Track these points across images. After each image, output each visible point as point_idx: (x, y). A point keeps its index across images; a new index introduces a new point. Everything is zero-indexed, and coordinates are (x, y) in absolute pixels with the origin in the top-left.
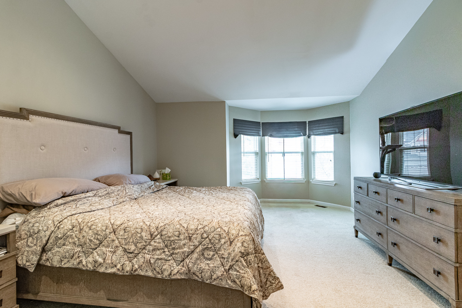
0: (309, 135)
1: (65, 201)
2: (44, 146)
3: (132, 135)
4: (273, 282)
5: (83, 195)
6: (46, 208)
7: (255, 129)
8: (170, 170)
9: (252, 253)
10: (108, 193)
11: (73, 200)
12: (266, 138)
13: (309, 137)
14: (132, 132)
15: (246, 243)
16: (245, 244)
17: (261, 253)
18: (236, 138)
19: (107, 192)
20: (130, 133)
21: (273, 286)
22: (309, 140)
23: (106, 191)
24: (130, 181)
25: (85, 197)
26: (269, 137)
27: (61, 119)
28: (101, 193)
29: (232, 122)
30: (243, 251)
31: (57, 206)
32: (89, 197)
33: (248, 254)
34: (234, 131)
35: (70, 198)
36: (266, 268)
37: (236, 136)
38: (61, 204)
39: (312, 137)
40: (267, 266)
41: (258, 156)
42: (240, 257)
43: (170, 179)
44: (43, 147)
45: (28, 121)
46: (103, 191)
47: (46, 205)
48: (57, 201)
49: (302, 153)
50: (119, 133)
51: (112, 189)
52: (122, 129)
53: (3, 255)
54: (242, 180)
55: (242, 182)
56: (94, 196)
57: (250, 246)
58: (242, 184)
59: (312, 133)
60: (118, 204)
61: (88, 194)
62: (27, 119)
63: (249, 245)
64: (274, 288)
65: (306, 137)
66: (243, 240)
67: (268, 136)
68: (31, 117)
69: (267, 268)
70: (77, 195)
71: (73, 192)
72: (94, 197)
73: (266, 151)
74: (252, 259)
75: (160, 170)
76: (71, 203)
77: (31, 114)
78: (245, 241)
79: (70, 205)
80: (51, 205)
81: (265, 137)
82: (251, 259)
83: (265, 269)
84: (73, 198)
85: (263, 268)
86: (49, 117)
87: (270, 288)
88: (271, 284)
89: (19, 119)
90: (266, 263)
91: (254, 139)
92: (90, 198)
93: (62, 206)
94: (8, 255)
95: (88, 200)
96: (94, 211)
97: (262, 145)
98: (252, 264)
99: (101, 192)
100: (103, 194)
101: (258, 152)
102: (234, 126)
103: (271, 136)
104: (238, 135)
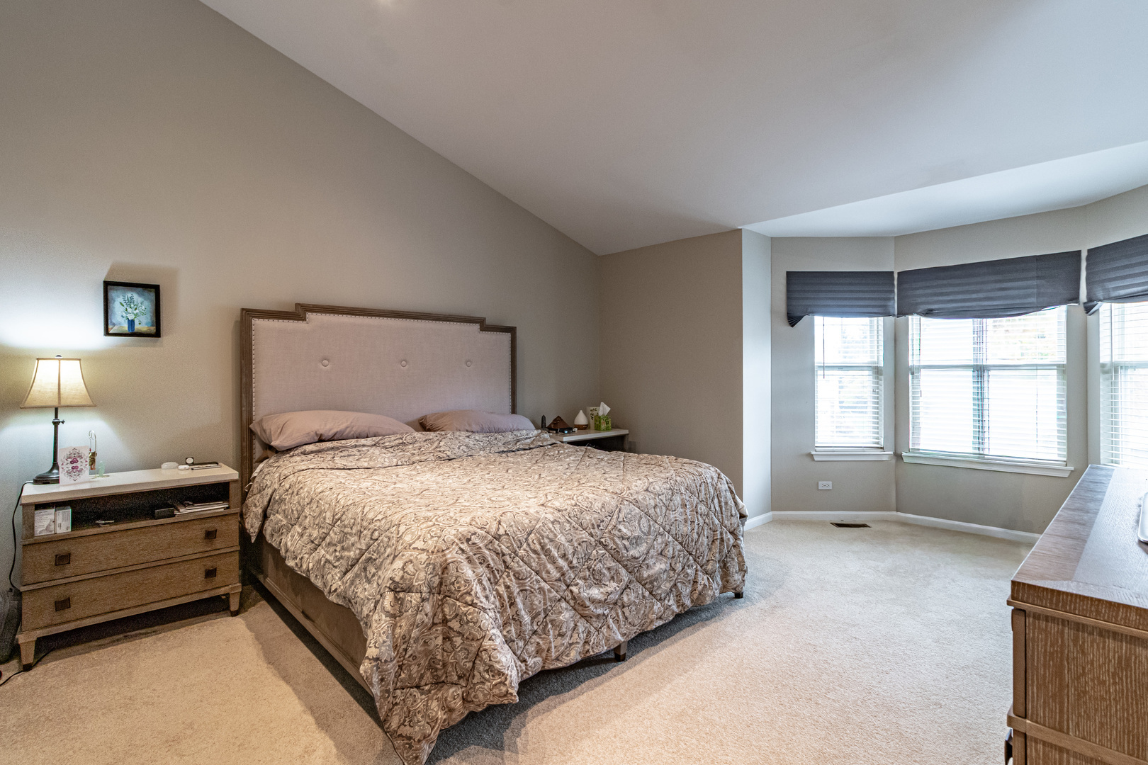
0: (1090, 299)
1: (317, 448)
2: (328, 360)
3: (515, 333)
4: (487, 676)
5: (353, 442)
6: (288, 455)
7: (866, 295)
8: (608, 409)
9: (417, 589)
10: (403, 444)
11: (333, 448)
12: (913, 320)
13: (1088, 309)
14: (516, 328)
15: (413, 566)
16: (410, 568)
17: (463, 601)
18: (792, 326)
19: (401, 441)
20: (511, 330)
21: (486, 687)
22: (1091, 318)
23: (401, 439)
24: (470, 425)
25: (356, 446)
26: (924, 319)
27: (363, 315)
28: (390, 442)
29: (783, 281)
30: (397, 579)
31: (304, 453)
32: (364, 446)
33: (409, 590)
34: (788, 305)
35: (329, 444)
36: (471, 637)
37: (793, 320)
38: (312, 452)
39: (1104, 308)
40: (474, 635)
41: (882, 377)
42: (387, 589)
43: (607, 429)
44: (326, 362)
45: (305, 322)
46: (395, 438)
47: (289, 450)
48: (307, 446)
49: (1062, 369)
50: (481, 330)
51: (414, 437)
52: (488, 322)
53: (223, 510)
54: (814, 447)
55: (813, 453)
56: (375, 445)
57: (419, 574)
58: (814, 460)
59: (1100, 294)
60: (408, 463)
61: (363, 441)
62: (304, 319)
63: (417, 571)
64: (486, 692)
65: (1078, 308)
66: (412, 558)
67: (918, 314)
68: (310, 316)
69: (473, 640)
70: (343, 442)
71: (337, 435)
72: (374, 447)
73: (913, 361)
74: (413, 601)
75: (592, 408)
76: (328, 452)
77: (309, 311)
78: (415, 561)
79: (322, 456)
80: (296, 452)
81: (910, 317)
82: (411, 601)
83: (467, 638)
84: (335, 444)
85: (463, 636)
86: (339, 314)
87: (478, 687)
88: (482, 680)
89: (292, 321)
90: (472, 627)
91: (871, 327)
92: (364, 449)
93: (313, 455)
94: (228, 512)
95: (359, 451)
96: (349, 469)
97: (897, 344)
98: (410, 611)
99: (389, 439)
100: (393, 444)
101: (881, 364)
102: (789, 291)
103: (929, 313)
104: (802, 317)
